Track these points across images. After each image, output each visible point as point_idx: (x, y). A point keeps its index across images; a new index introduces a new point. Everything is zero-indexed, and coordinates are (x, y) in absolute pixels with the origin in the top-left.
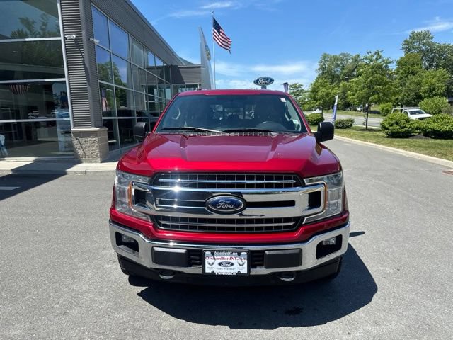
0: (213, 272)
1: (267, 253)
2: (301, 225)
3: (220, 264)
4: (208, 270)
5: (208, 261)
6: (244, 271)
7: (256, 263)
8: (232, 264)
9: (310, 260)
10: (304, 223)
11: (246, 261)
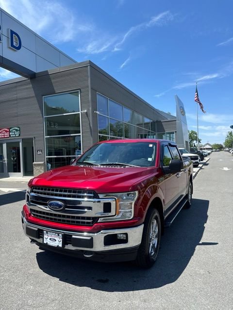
0: (47, 243)
1: (73, 236)
2: (97, 223)
3: (50, 239)
4: (45, 242)
5: (45, 236)
6: (61, 245)
7: (68, 242)
8: (55, 240)
9: (99, 246)
10: (99, 221)
11: (61, 240)
